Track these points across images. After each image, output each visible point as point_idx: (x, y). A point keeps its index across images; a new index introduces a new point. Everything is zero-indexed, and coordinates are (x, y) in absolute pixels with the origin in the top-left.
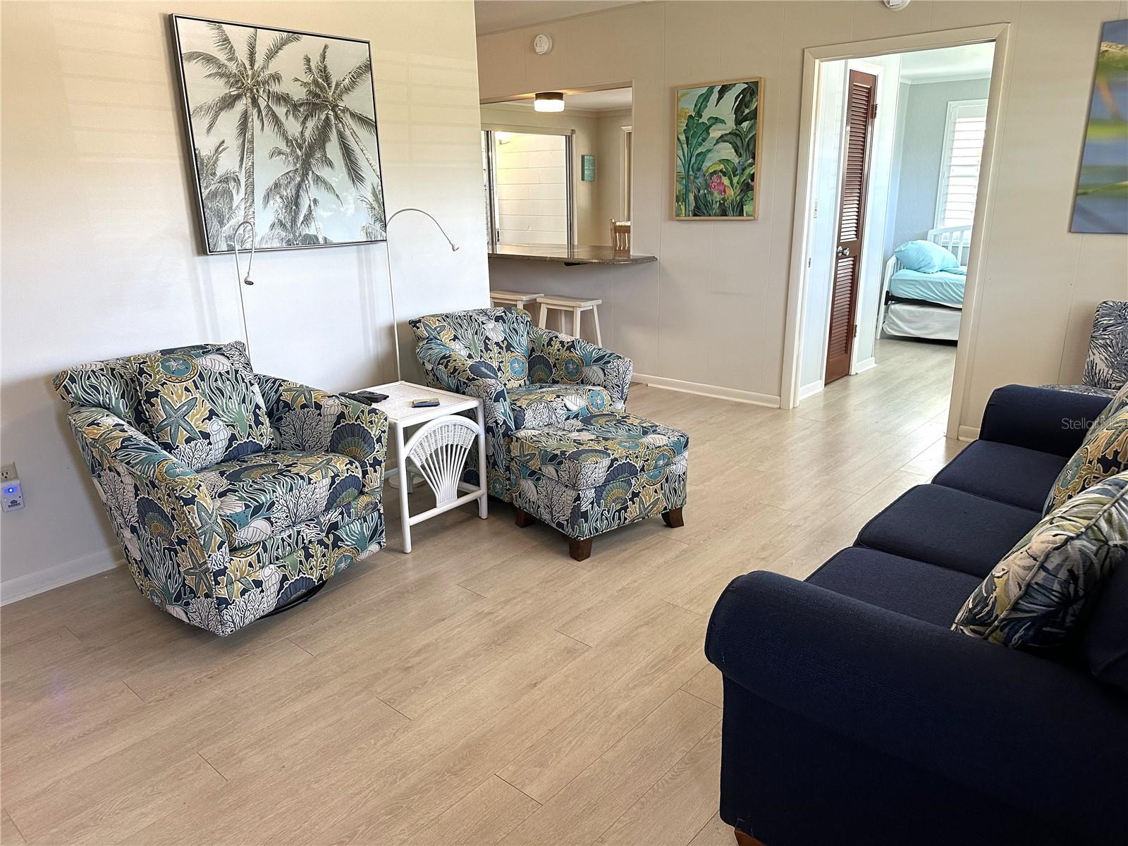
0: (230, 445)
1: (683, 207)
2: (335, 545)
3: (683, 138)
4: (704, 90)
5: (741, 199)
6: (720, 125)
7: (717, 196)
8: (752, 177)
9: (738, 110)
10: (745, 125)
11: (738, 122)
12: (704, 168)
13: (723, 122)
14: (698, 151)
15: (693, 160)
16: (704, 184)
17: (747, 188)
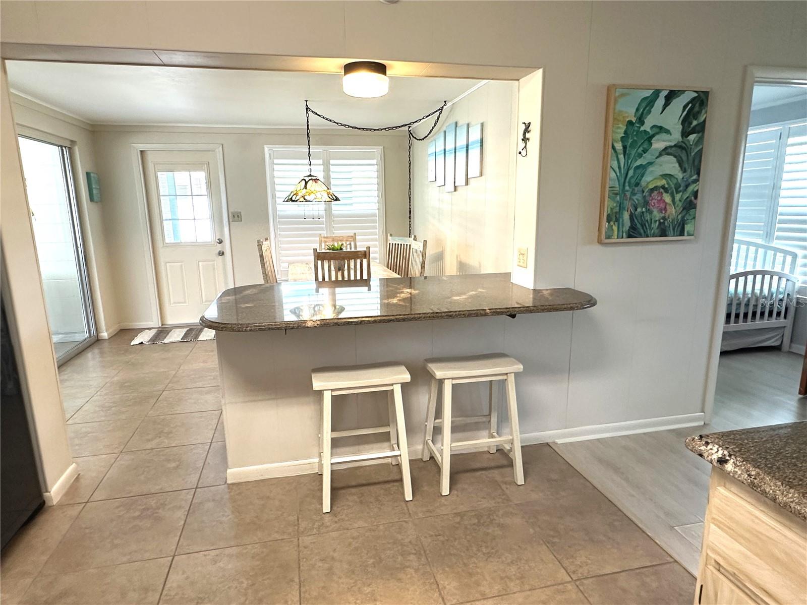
1: (615, 228)
3: (619, 146)
4: (648, 93)
5: (683, 218)
6: (663, 136)
7: (657, 215)
8: (696, 194)
9: (686, 121)
10: (692, 137)
11: (685, 134)
12: (643, 183)
13: (667, 132)
14: (638, 163)
15: (631, 173)
16: (642, 201)
17: (690, 206)
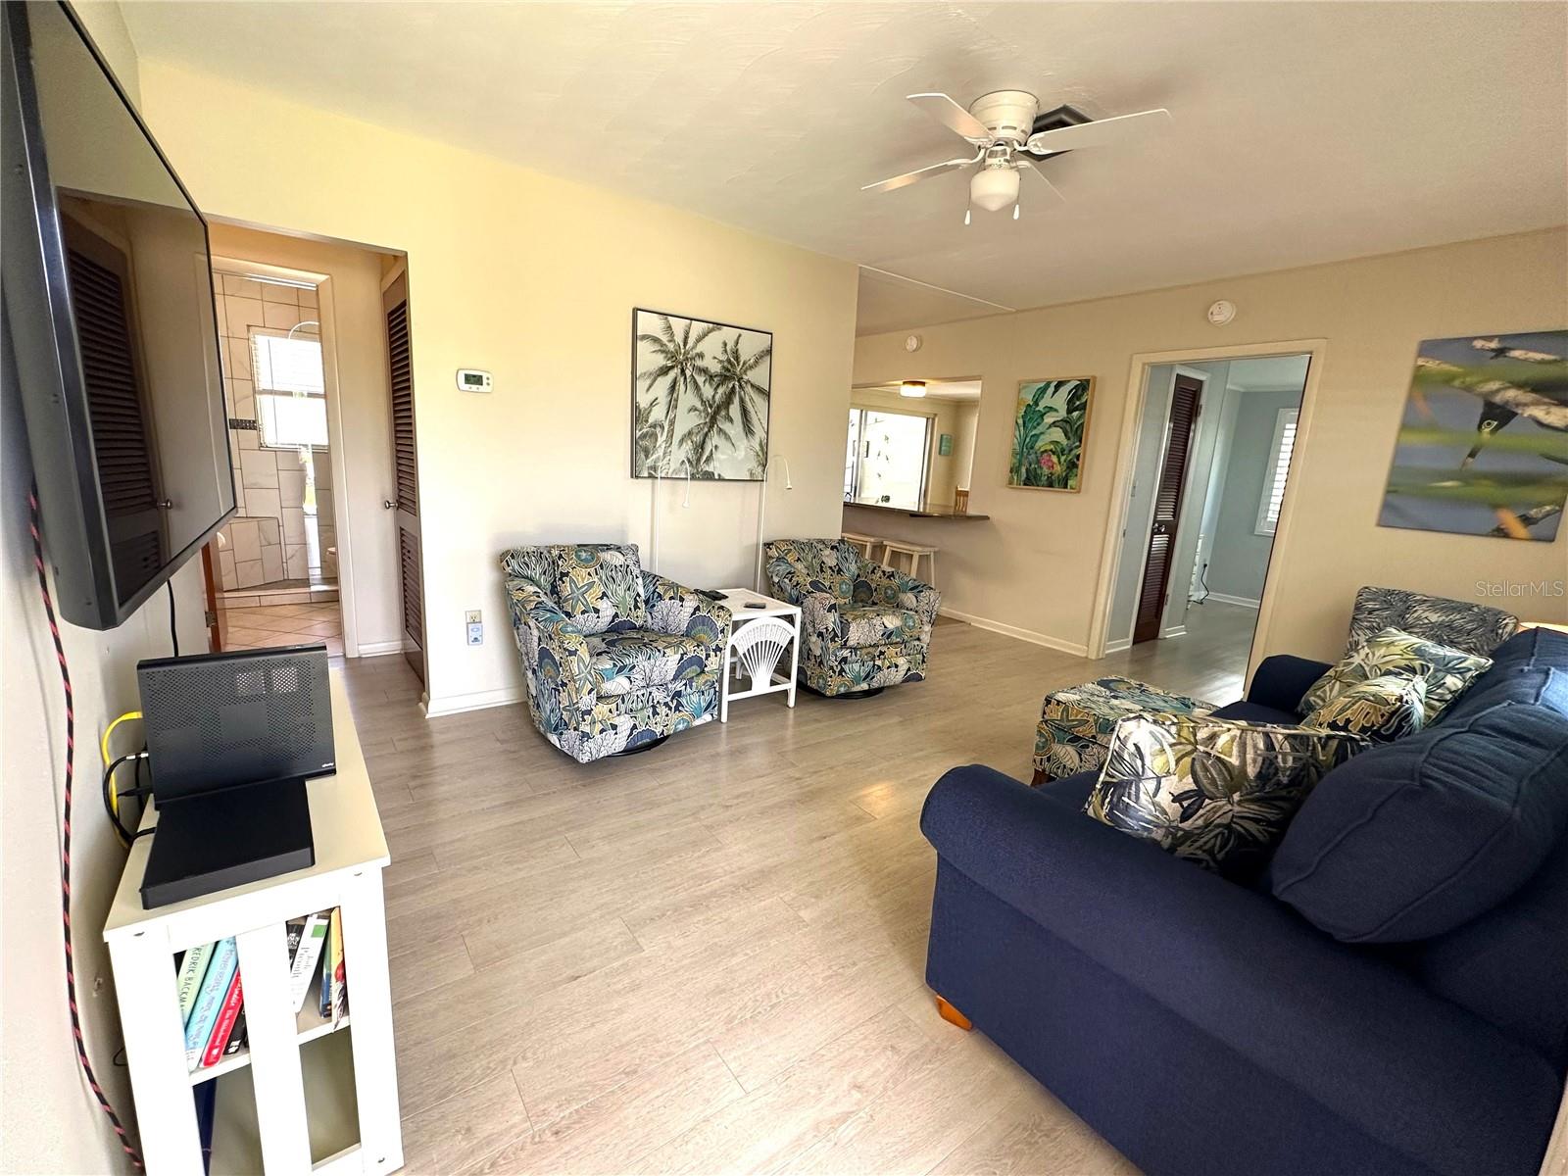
0: (613, 621)
1: (1015, 478)
2: (677, 709)
3: (1020, 421)
4: (1042, 385)
5: (1066, 475)
6: (1054, 414)
7: (1046, 471)
8: (1078, 457)
9: (1070, 402)
10: (1075, 414)
11: (1069, 411)
12: (1036, 447)
13: (1056, 410)
14: (1033, 433)
15: (1028, 440)
16: (1035, 458)
17: (1073, 466)
